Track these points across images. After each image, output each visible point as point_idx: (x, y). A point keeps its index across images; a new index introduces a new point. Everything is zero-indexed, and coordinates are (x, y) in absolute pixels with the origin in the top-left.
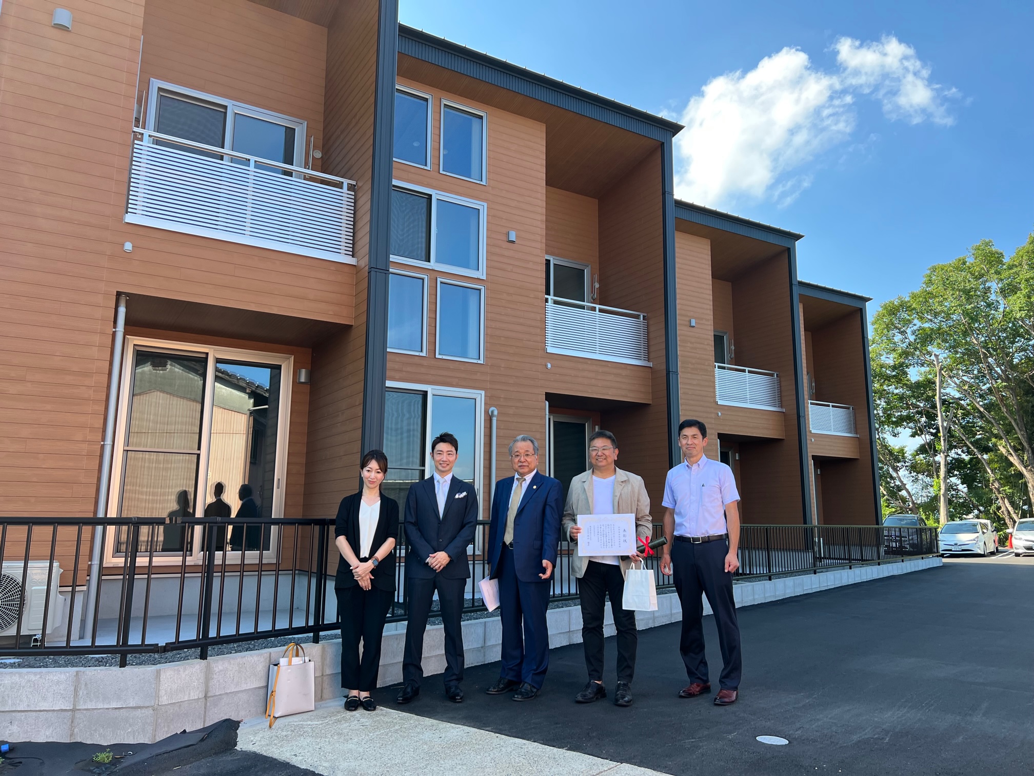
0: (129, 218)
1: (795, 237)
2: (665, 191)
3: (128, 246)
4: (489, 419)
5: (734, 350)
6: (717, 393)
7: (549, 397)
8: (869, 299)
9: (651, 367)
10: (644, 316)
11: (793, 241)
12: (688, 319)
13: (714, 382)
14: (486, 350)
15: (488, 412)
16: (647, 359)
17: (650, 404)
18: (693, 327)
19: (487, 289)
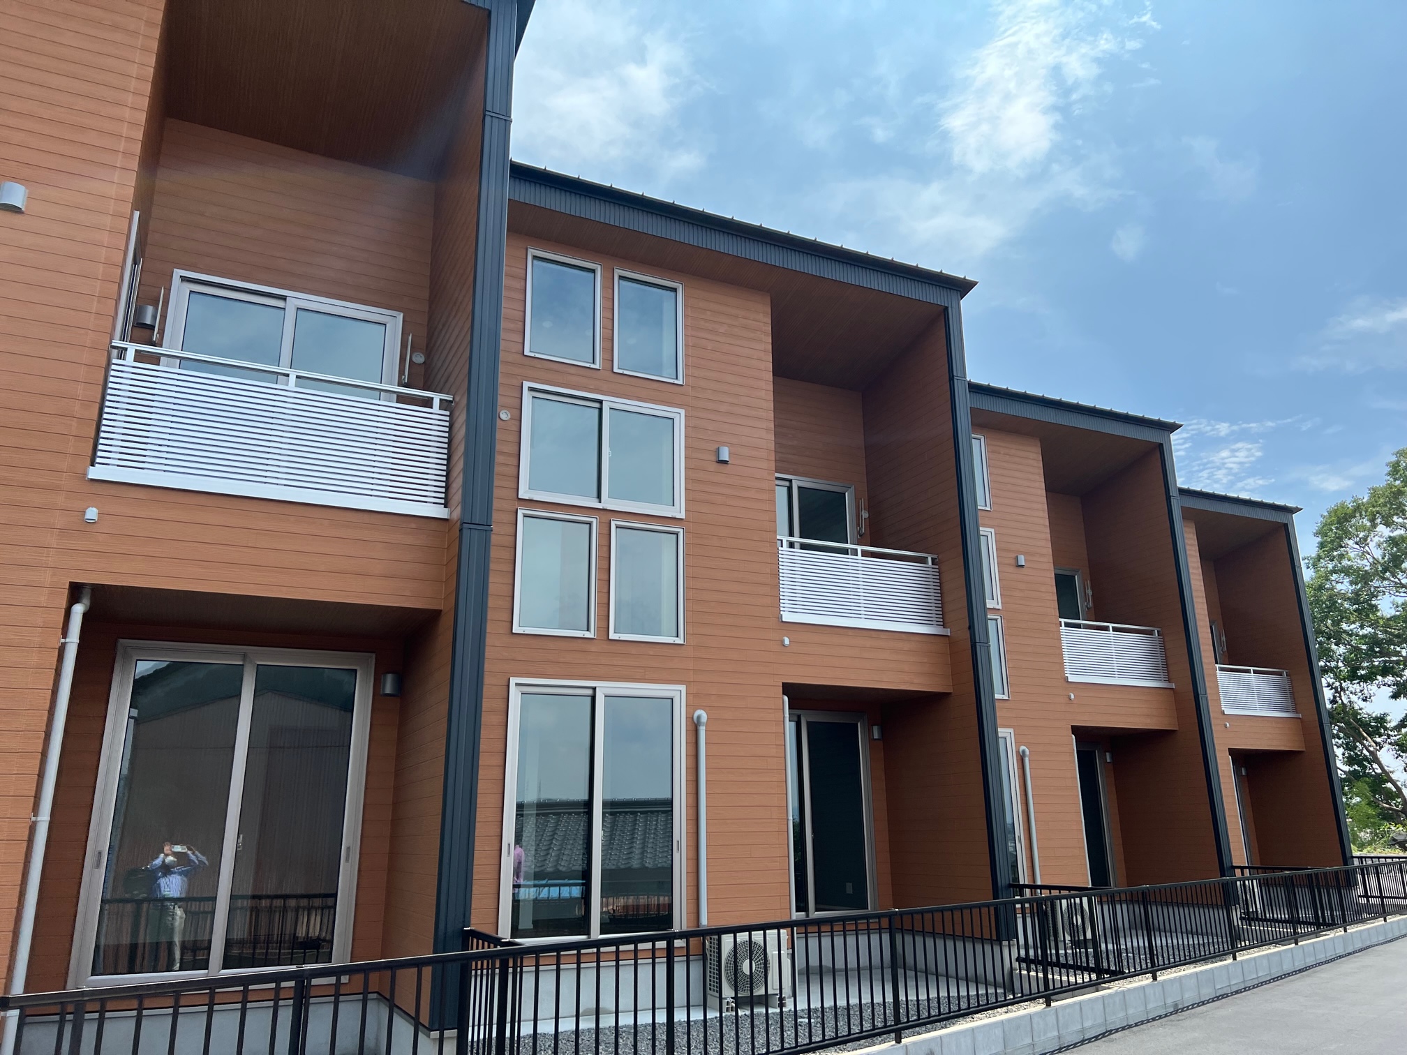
0: (95, 473)
1: (1169, 428)
2: (953, 376)
3: (92, 513)
4: (694, 728)
5: (1093, 595)
6: (1067, 665)
7: (788, 689)
8: (1298, 510)
9: (948, 636)
10: (933, 559)
11: (1166, 433)
12: (1014, 555)
13: (1060, 648)
14: (686, 623)
15: (693, 718)
16: (942, 623)
17: (950, 693)
18: (1022, 566)
19: (687, 532)
